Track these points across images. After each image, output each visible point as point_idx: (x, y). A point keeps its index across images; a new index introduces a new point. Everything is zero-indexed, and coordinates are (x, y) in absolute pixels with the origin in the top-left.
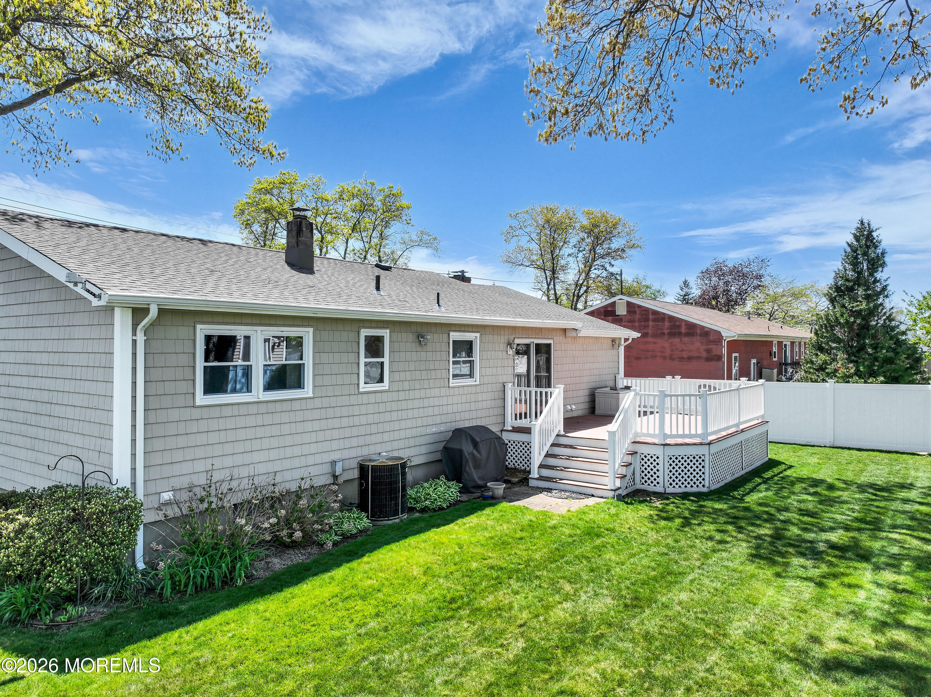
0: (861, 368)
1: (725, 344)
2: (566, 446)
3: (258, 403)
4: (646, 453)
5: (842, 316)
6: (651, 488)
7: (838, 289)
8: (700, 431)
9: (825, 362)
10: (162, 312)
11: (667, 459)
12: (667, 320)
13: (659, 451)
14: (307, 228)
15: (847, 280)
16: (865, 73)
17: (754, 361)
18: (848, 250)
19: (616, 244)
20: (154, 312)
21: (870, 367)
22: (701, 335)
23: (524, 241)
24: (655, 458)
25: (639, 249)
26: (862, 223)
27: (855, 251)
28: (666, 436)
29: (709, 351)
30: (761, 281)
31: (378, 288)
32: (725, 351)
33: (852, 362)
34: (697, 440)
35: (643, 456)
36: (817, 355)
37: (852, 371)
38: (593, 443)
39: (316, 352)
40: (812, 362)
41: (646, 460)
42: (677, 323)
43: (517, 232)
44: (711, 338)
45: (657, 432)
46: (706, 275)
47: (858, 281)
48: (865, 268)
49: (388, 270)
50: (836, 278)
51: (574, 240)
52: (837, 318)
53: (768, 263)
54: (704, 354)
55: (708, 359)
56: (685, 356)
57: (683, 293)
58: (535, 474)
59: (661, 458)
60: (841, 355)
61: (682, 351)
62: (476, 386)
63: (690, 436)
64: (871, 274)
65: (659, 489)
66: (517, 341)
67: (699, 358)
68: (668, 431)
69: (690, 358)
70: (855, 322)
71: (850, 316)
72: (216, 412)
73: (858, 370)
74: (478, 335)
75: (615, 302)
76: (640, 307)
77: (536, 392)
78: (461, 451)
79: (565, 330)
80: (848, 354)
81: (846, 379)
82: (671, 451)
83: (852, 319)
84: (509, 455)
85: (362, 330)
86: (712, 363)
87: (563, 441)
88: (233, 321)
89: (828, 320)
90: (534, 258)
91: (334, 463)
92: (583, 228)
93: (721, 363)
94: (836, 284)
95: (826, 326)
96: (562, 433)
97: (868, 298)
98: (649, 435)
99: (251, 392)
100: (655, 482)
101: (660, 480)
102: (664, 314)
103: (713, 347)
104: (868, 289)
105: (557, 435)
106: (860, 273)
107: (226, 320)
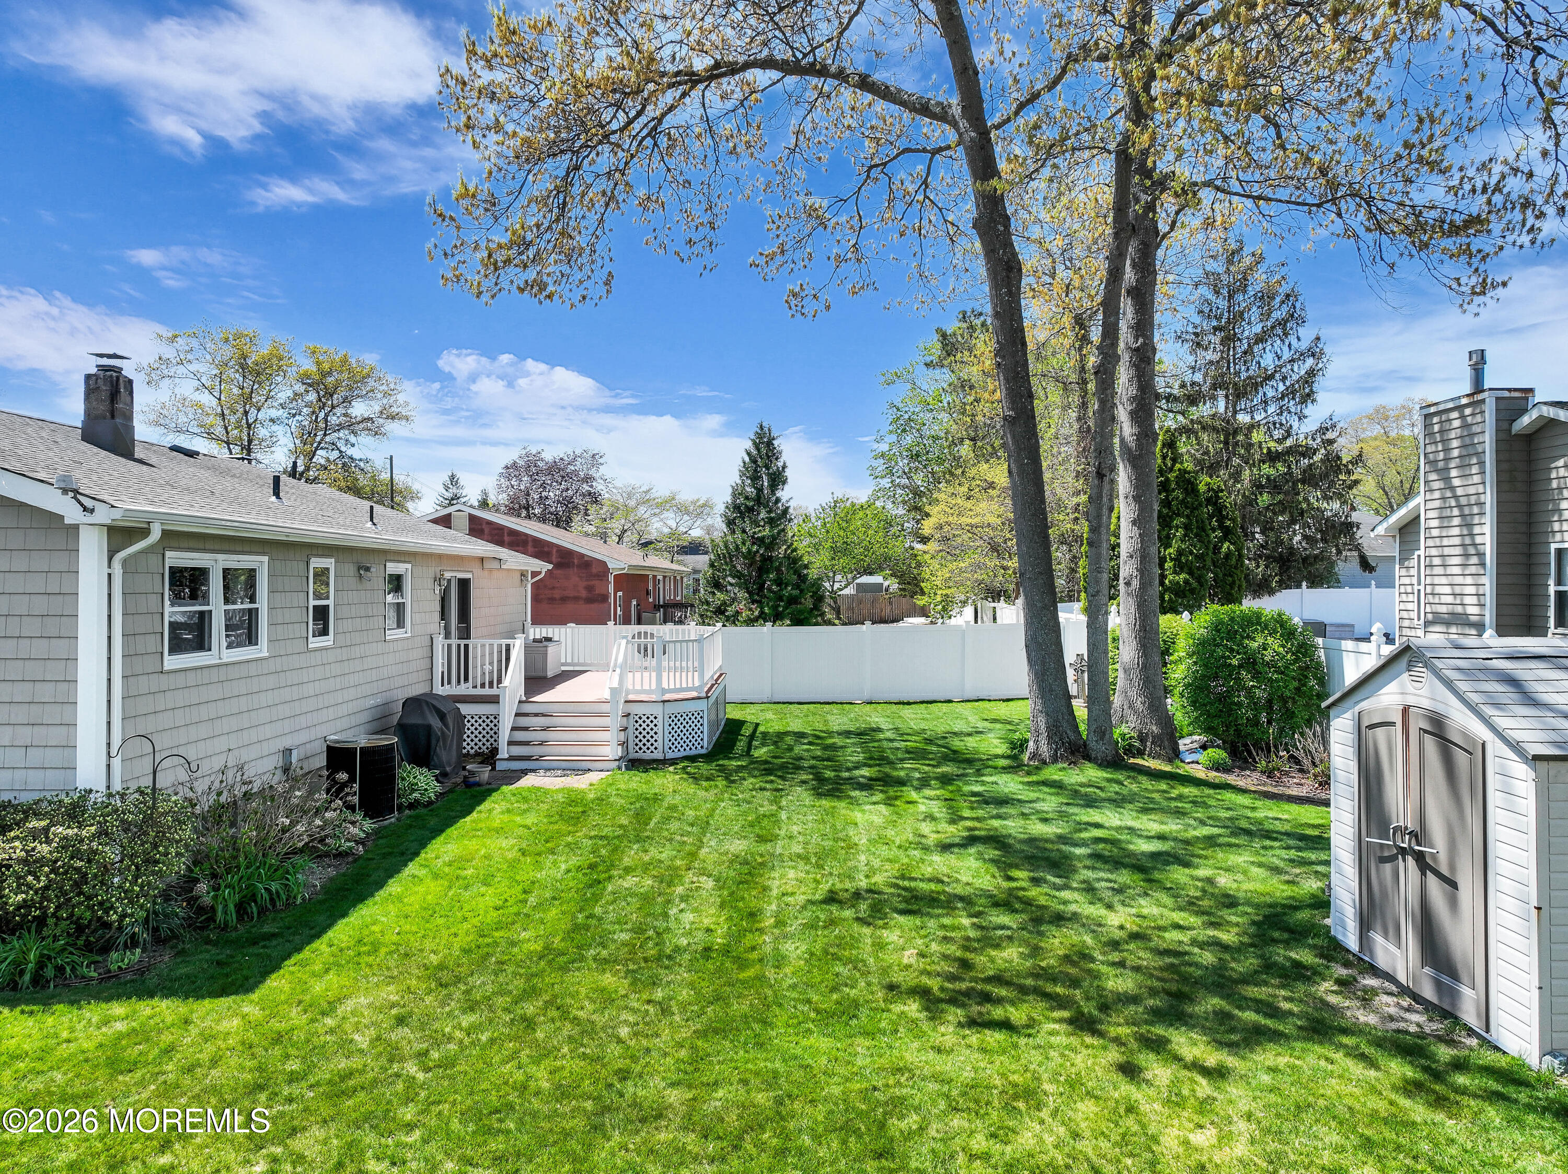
0: (766, 610)
1: (611, 578)
2: (536, 715)
3: (218, 666)
4: (640, 713)
5: (744, 543)
6: (648, 756)
7: (737, 508)
8: (697, 684)
9: (724, 603)
10: (166, 534)
11: (667, 717)
12: (530, 544)
13: (657, 710)
14: (125, 388)
15: (747, 498)
16: (808, 269)
17: (634, 602)
18: (747, 459)
19: (359, 409)
20: (156, 534)
21: (775, 608)
22: (579, 566)
23: (187, 388)
24: (652, 718)
25: (404, 422)
26: (762, 428)
27: (754, 461)
28: (664, 691)
29: (590, 589)
30: (591, 486)
31: (277, 493)
32: (611, 589)
33: (753, 602)
34: (695, 694)
35: (637, 718)
36: (714, 593)
37: (756, 613)
38: (570, 707)
39: (271, 591)
40: (708, 603)
41: (640, 722)
42: (546, 549)
43: (173, 370)
44: (594, 571)
45: (654, 687)
46: (512, 470)
47: (759, 499)
48: (766, 484)
49: (192, 456)
50: (734, 495)
51: (283, 394)
52: (737, 546)
53: (601, 461)
54: (584, 594)
55: (589, 601)
56: (557, 596)
57: (448, 495)
58: (503, 753)
59: (660, 718)
60: (742, 594)
61: (553, 588)
62: (407, 639)
63: (688, 689)
64: (773, 492)
65: (658, 755)
66: (448, 575)
67: (576, 599)
68: (665, 686)
69: (564, 599)
70: (757, 551)
71: (754, 543)
72: (191, 678)
73: (762, 613)
74: (409, 566)
75: (450, 515)
76: (490, 523)
77: (459, 646)
78: (429, 728)
79: (482, 559)
80: (748, 592)
81: (750, 622)
82: (671, 709)
83: (755, 548)
84: (469, 732)
85: (313, 560)
86: (595, 606)
87: (527, 708)
88: (201, 546)
89: (726, 547)
90: (210, 420)
91: (288, 752)
92: (304, 378)
93: (606, 605)
94: (734, 502)
95: (725, 557)
96: (524, 698)
97: (771, 522)
98: (642, 691)
99: (210, 650)
100: (652, 748)
101: (659, 744)
102: (526, 535)
103: (596, 583)
104: (770, 512)
105: (520, 702)
106: (760, 490)
107: (209, 545)
